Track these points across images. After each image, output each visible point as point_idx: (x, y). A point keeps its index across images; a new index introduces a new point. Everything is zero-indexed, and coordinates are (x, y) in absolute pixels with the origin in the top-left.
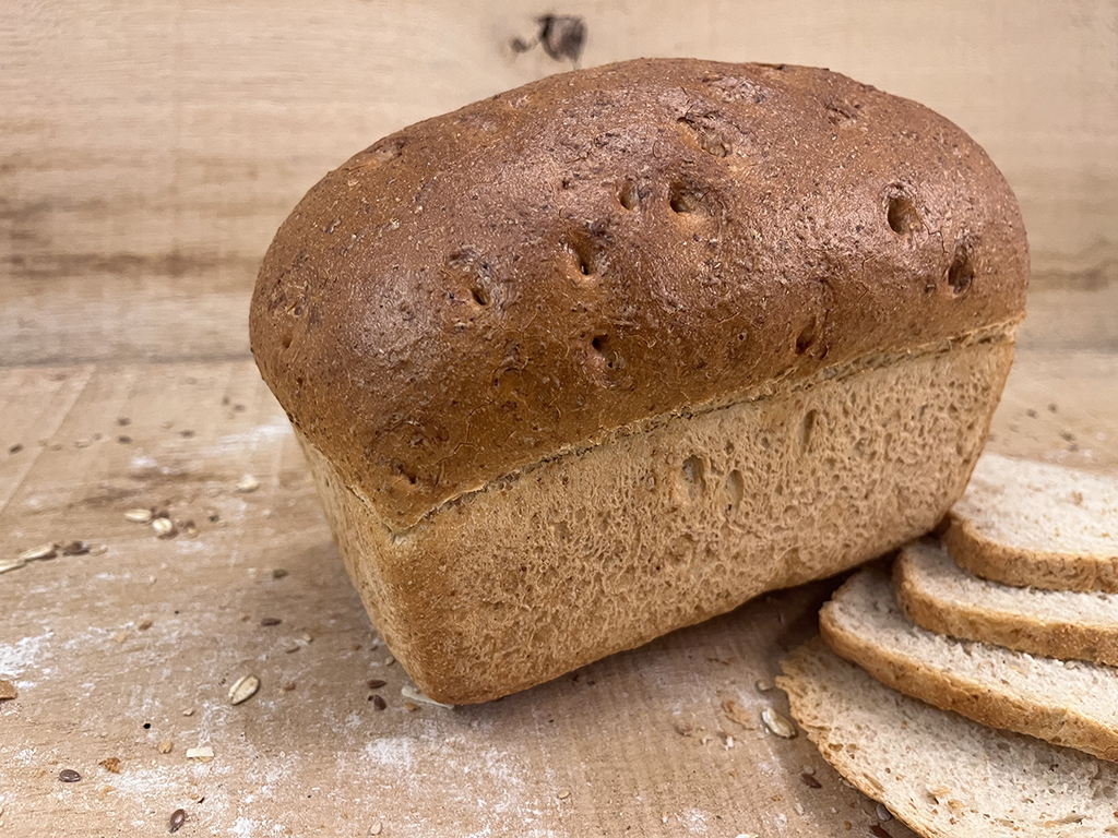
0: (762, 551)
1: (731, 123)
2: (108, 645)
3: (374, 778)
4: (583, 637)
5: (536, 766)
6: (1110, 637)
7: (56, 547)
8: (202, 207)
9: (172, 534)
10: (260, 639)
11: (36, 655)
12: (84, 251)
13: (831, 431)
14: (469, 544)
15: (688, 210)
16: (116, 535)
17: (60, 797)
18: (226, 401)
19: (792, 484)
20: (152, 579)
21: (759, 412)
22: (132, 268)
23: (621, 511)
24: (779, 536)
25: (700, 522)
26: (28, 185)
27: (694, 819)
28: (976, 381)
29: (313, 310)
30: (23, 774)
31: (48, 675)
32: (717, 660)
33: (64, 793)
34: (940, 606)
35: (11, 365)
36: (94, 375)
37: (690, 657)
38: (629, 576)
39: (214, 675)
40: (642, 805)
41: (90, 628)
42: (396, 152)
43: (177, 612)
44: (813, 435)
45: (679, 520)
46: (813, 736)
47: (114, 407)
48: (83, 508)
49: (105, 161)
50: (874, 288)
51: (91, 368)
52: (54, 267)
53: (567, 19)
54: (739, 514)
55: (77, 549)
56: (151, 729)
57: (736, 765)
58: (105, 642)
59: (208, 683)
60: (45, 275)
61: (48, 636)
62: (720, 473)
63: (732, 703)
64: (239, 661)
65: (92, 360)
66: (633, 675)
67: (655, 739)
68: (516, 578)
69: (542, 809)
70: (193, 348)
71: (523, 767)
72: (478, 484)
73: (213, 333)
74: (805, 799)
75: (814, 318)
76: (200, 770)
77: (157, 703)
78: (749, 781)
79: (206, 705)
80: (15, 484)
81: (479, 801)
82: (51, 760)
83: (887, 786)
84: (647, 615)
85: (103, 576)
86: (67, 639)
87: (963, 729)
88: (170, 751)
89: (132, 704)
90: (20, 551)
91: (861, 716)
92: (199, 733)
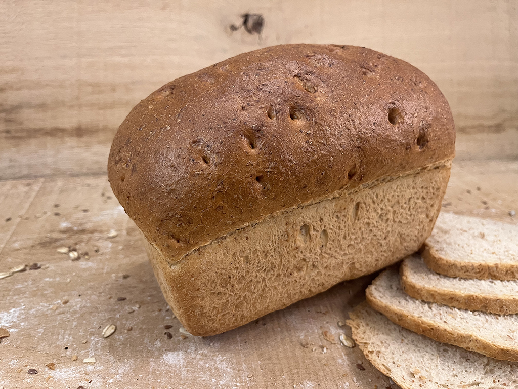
0: (338, 264)
1: (317, 77)
2: (49, 311)
3: (167, 370)
4: (258, 306)
5: (239, 363)
6: (493, 301)
7: (26, 266)
8: (91, 105)
9: (78, 259)
10: (117, 307)
11: (18, 317)
12: (37, 127)
13: (368, 211)
14: (204, 268)
15: (298, 118)
16: (52, 259)
17: (29, 381)
18: (103, 195)
19: (350, 235)
20: (69, 280)
21: (334, 204)
22: (60, 134)
23: (273, 250)
24: (345, 258)
25: (309, 253)
26: (12, 98)
27: (308, 386)
28: (433, 186)
29: (133, 166)
30: (12, 371)
31: (23, 326)
32: (320, 312)
33: (29, 380)
34: (418, 287)
35: (6, 179)
36: (43, 183)
37: (309, 311)
38: (278, 278)
39: (96, 324)
40: (285, 380)
41: (41, 304)
42: (170, 92)
43: (80, 296)
44: (359, 213)
45: (300, 253)
46: (361, 347)
47: (53, 199)
48: (38, 247)
49: (47, 85)
50: (382, 149)
51: (42, 180)
52: (24, 134)
53: (255, 15)
54: (327, 249)
55: (36, 267)
56: (68, 350)
57: (328, 360)
58: (48, 310)
59: (93, 328)
60: (20, 138)
61: (23, 308)
62: (317, 231)
63: (327, 332)
64: (107, 318)
65: (42, 176)
66: (283, 320)
67: (292, 349)
68: (227, 281)
69: (240, 383)
70: (88, 169)
71: (233, 364)
72: (207, 242)
73: (97, 162)
74: (357, 375)
75: (355, 164)
76: (90, 368)
77: (71, 338)
78: (333, 368)
79: (92, 338)
80: (8, 237)
81: (213, 380)
82: (24, 365)
83: (393, 370)
84: (286, 295)
85: (47, 279)
86: (31, 309)
87: (428, 343)
88: (76, 360)
89: (60, 338)
90: (10, 268)
91: (383, 337)
92: (89, 351)
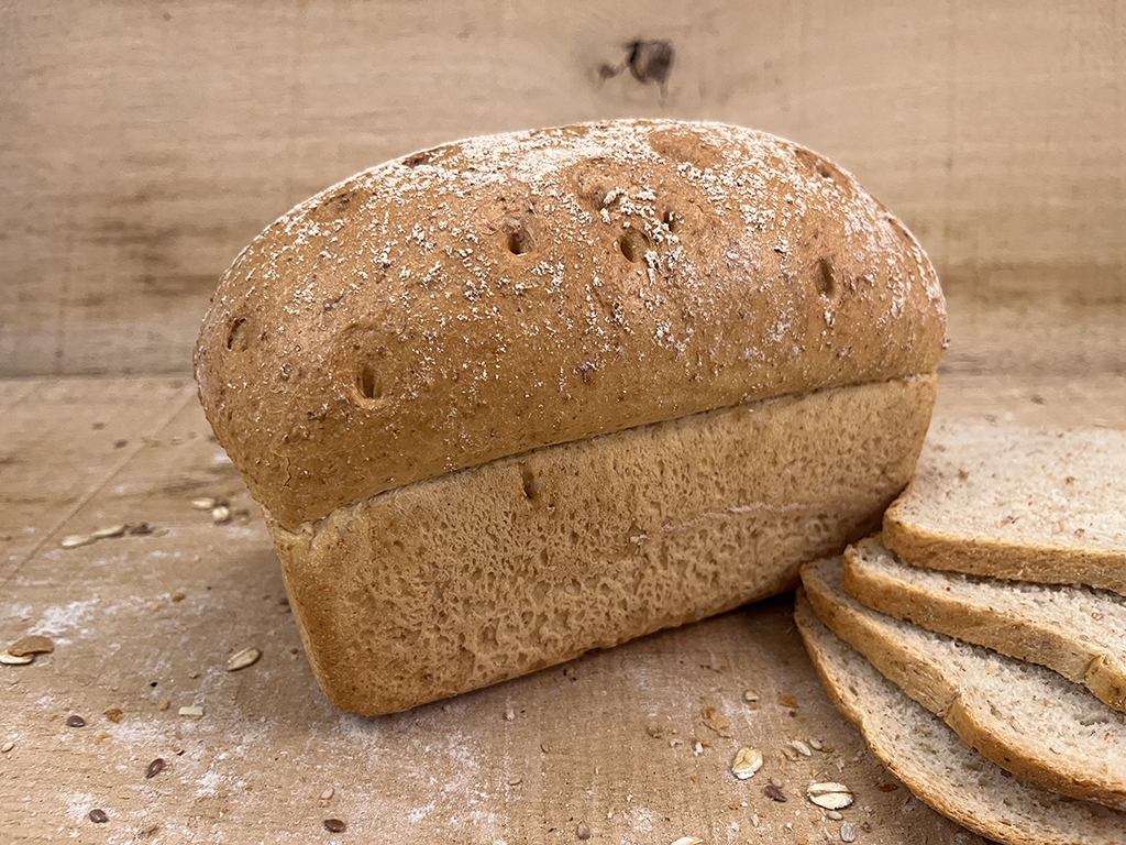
2: (143, 612)
3: (340, 748)
5: (496, 753)
7: (126, 527)
9: (227, 521)
10: (274, 616)
11: (81, 618)
16: (178, 519)
17: (63, 739)
20: (197, 558)
26: (161, 213)
27: (641, 818)
30: (39, 717)
31: (85, 635)
32: (708, 667)
33: (67, 736)
35: (141, 373)
37: (682, 662)
39: (225, 645)
40: (591, 799)
41: (132, 597)
43: (209, 588)
48: (160, 496)
49: (227, 191)
52: (180, 286)
53: (655, 43)
55: (144, 530)
56: (157, 687)
57: (700, 770)
58: (141, 609)
59: (217, 651)
60: (173, 294)
61: (94, 602)
63: (713, 710)
64: (249, 634)
67: (623, 738)
69: (489, 793)
71: (483, 752)
77: (168, 665)
78: (710, 787)
79: (209, 671)
80: (111, 473)
81: (432, 779)
82: (65, 706)
85: (157, 554)
86: (110, 605)
88: (166, 708)
89: (147, 664)
90: (95, 529)
92: (195, 694)
